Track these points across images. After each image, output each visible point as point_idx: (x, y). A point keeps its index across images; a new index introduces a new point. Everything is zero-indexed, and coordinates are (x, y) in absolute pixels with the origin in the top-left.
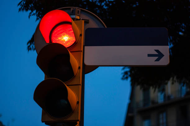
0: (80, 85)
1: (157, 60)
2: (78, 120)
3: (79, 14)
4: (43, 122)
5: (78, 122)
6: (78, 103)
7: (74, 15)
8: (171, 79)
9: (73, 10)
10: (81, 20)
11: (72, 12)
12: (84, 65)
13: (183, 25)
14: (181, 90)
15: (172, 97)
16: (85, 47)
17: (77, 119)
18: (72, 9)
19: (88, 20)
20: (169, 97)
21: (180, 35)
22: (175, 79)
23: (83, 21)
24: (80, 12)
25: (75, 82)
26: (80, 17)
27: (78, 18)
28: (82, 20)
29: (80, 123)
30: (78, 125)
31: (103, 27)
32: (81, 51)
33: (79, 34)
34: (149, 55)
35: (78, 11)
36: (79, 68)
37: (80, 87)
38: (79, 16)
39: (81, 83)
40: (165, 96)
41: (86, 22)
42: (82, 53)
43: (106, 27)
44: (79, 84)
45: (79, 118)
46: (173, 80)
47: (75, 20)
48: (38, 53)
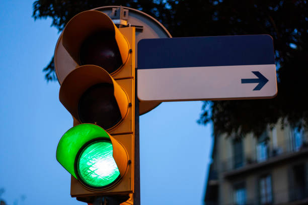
0: (132, 133)
1: (257, 88)
2: (131, 192)
3: (126, 18)
4: (73, 196)
5: (131, 195)
6: (130, 162)
7: (118, 18)
8: (280, 120)
9: (116, 11)
10: (130, 27)
11: (115, 14)
12: (137, 100)
13: (296, 31)
14: (294, 140)
15: (280, 152)
16: (139, 71)
17: (129, 190)
18: (114, 10)
19: (142, 27)
20: (275, 152)
21: (292, 49)
22: (286, 121)
23: (134, 29)
24: (127, 13)
25: (123, 128)
26: (127, 22)
27: (125, 23)
28: (132, 26)
29: (134, 196)
30: (130, 199)
31: (165, 37)
32: (133, 78)
33: (128, 50)
34: (244, 81)
35: (125, 12)
36: (130, 105)
37: (133, 136)
38: (126, 20)
39: (133, 130)
40: (268, 151)
41: (139, 30)
42: (133, 81)
43: (171, 37)
44: (130, 131)
45: (133, 189)
46: (283, 122)
47: (120, 26)
48: (61, 83)
